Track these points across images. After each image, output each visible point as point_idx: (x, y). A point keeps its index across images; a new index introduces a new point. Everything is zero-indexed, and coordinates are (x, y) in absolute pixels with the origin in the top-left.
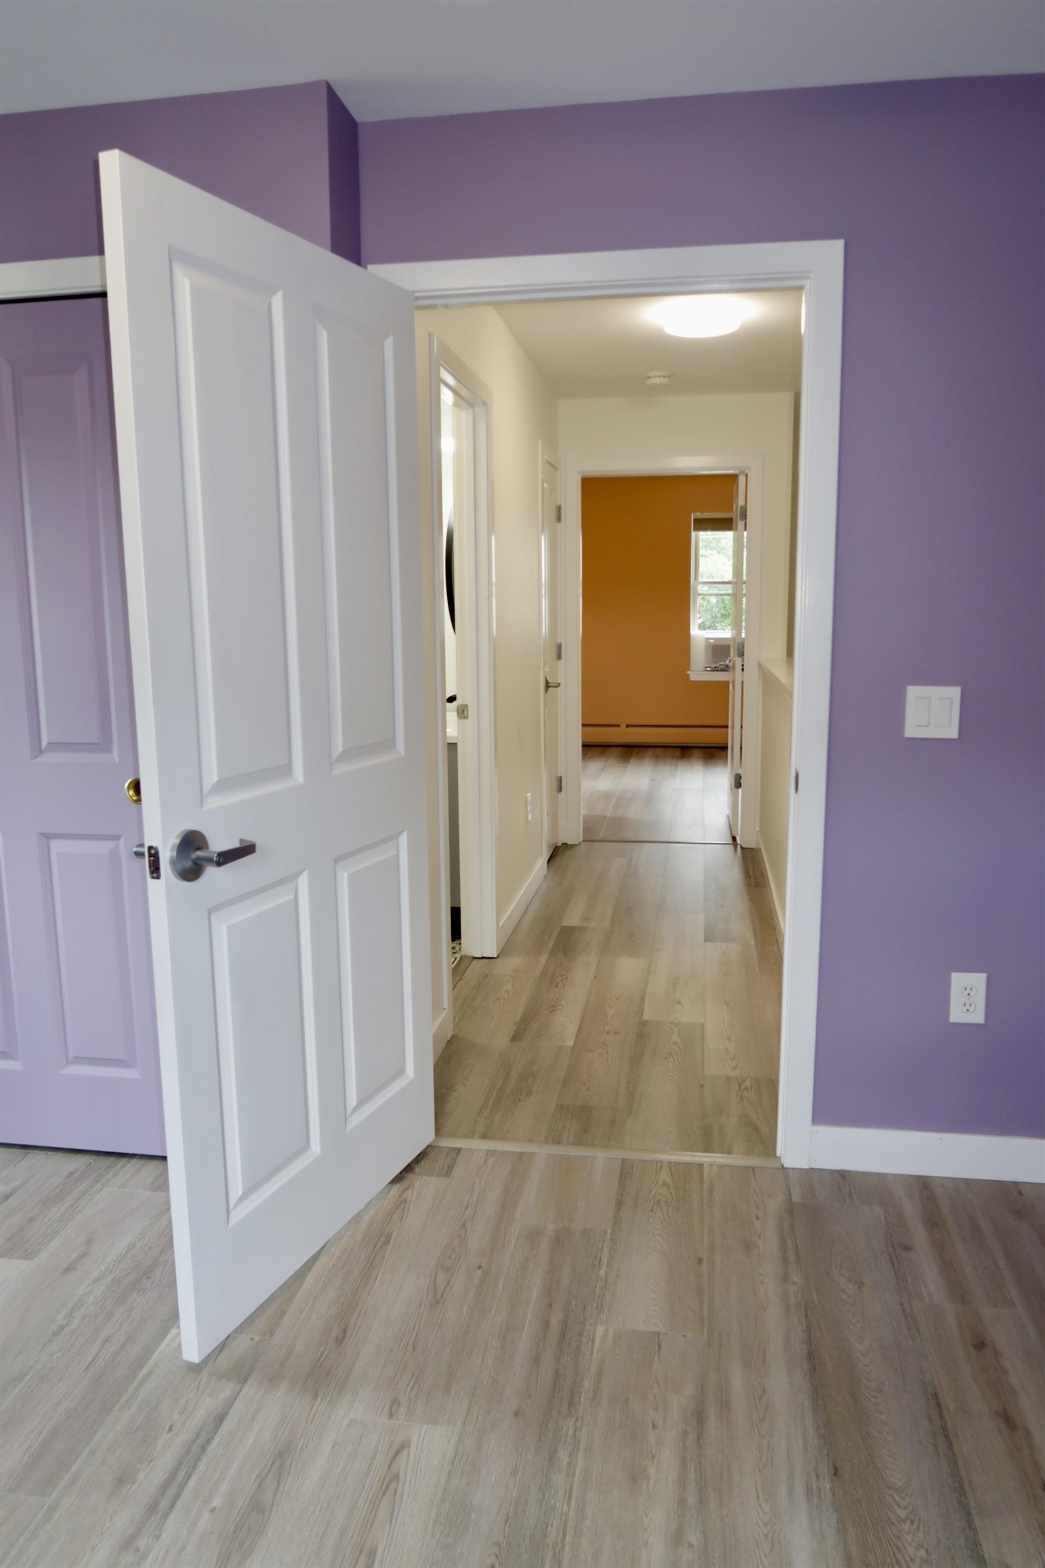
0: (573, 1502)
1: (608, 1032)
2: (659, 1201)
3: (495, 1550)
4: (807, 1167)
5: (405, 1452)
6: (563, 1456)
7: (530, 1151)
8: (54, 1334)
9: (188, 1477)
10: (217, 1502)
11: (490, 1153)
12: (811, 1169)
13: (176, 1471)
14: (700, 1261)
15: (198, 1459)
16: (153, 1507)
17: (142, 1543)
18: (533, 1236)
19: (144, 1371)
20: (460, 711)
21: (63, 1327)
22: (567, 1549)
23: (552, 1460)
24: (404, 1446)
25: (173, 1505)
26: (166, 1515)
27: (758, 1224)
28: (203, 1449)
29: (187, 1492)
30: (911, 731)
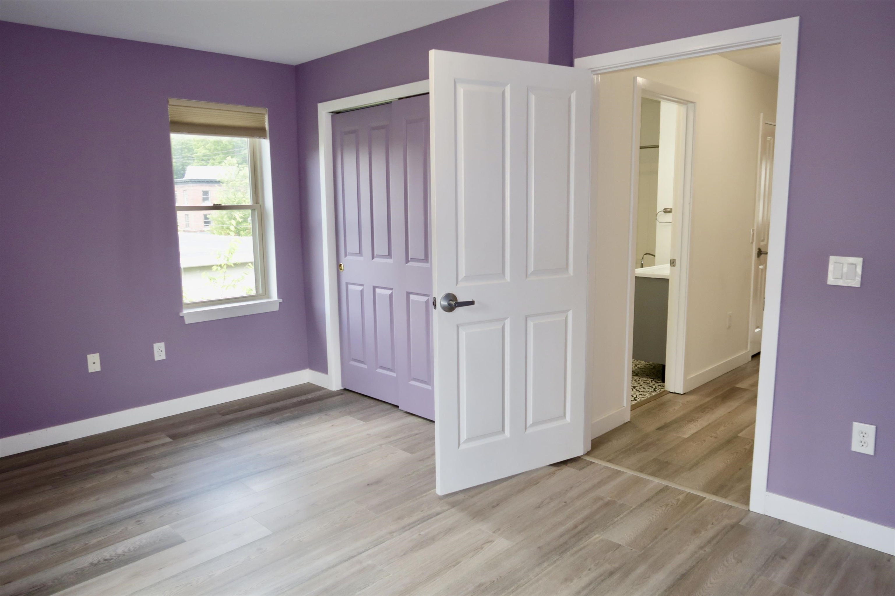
0: (537, 578)
1: (712, 437)
2: (669, 504)
3: (499, 578)
4: (763, 513)
5: (491, 543)
6: (545, 564)
7: (625, 471)
8: (406, 476)
9: (419, 524)
10: (422, 533)
11: (606, 467)
12: (765, 515)
13: (416, 522)
14: (666, 529)
15: (425, 521)
16: (404, 528)
17: (395, 534)
18: (600, 498)
19: (425, 494)
20: (672, 262)
21: (409, 475)
22: (523, 587)
23: (540, 564)
24: (492, 541)
25: (409, 529)
26: (406, 530)
27: (709, 526)
28: (428, 519)
29: (416, 528)
30: (831, 280)
